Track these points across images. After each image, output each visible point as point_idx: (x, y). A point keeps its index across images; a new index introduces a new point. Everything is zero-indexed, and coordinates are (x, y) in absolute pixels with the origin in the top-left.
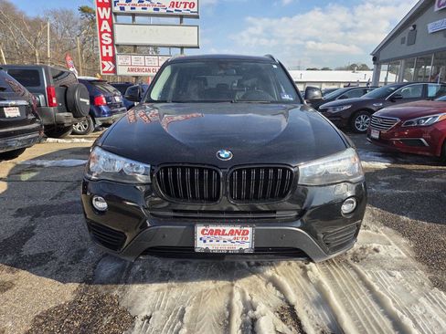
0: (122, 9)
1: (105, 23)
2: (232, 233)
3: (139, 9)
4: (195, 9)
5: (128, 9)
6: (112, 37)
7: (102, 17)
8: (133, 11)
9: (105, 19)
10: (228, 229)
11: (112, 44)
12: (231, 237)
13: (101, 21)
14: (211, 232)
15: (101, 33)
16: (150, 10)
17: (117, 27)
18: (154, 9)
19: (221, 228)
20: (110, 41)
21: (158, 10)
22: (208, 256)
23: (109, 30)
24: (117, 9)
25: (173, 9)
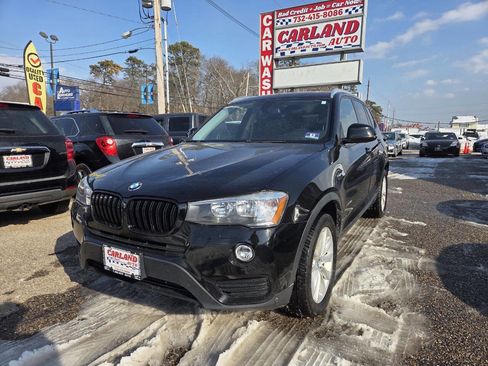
0: (283, 54)
1: (267, 69)
2: (126, 257)
3: (298, 52)
4: (358, 42)
5: (288, 54)
6: (271, 83)
7: (264, 65)
8: (293, 55)
9: (267, 66)
10: (123, 253)
11: (271, 89)
12: (126, 262)
13: (263, 68)
14: (113, 253)
15: (262, 79)
16: (309, 51)
17: (276, 72)
18: (314, 50)
19: (119, 251)
20: (269, 86)
21: (317, 49)
22: (111, 273)
23: (269, 76)
24: (278, 55)
25: (332, 47)
